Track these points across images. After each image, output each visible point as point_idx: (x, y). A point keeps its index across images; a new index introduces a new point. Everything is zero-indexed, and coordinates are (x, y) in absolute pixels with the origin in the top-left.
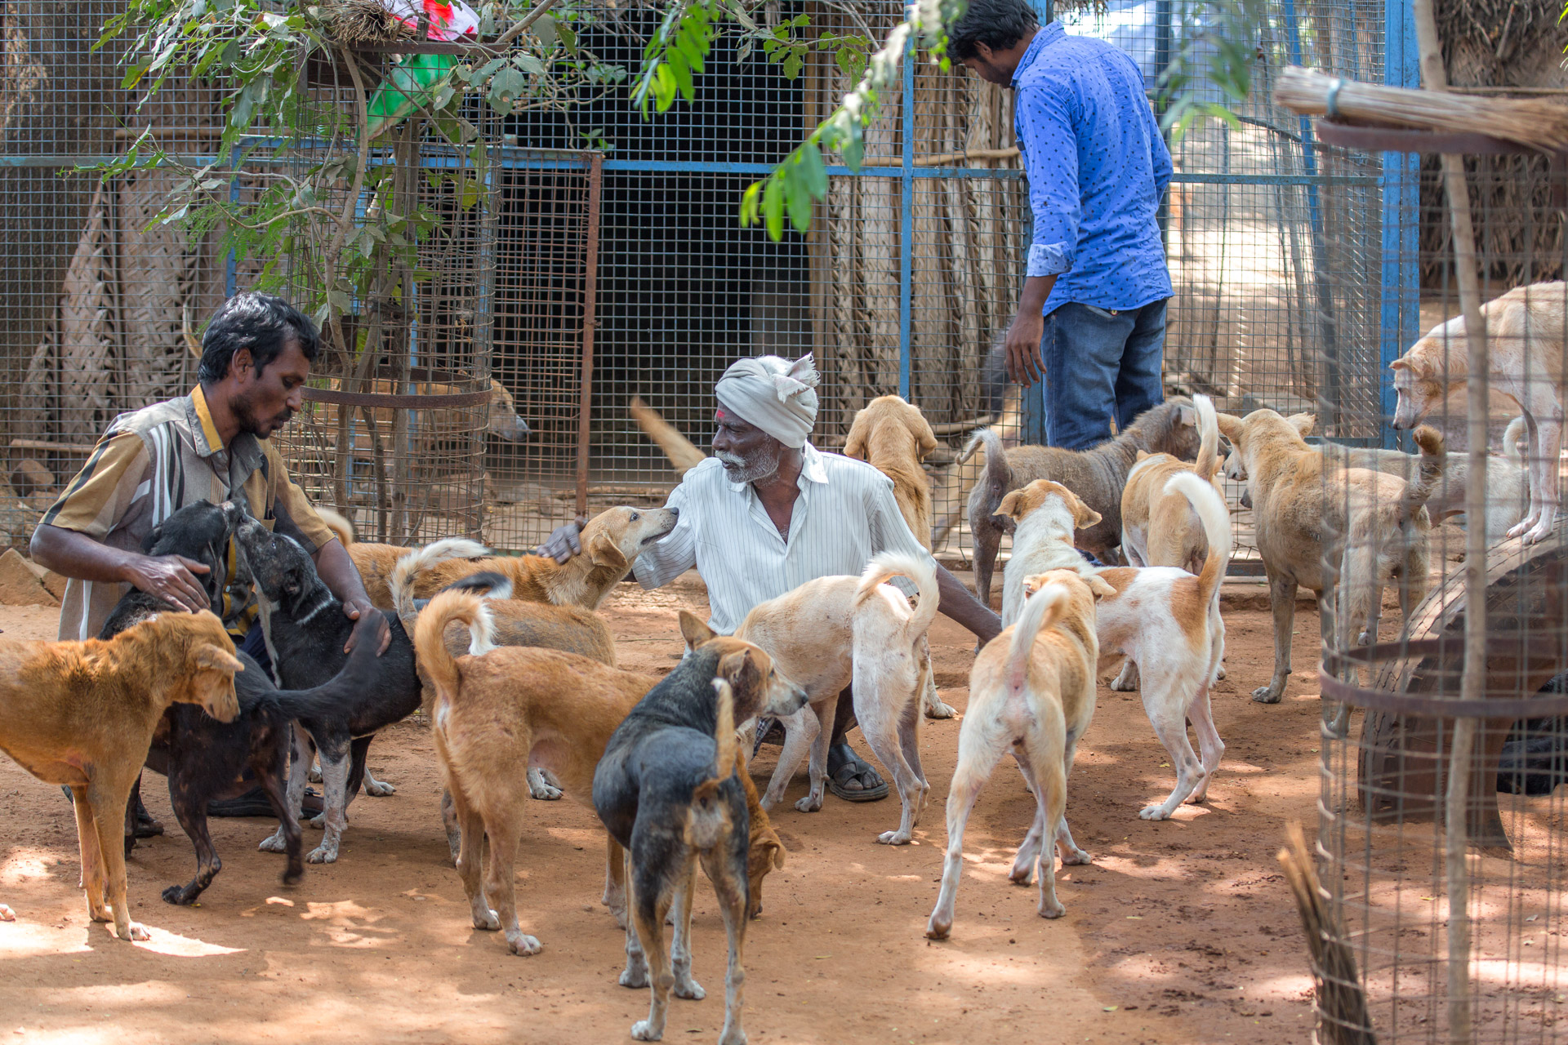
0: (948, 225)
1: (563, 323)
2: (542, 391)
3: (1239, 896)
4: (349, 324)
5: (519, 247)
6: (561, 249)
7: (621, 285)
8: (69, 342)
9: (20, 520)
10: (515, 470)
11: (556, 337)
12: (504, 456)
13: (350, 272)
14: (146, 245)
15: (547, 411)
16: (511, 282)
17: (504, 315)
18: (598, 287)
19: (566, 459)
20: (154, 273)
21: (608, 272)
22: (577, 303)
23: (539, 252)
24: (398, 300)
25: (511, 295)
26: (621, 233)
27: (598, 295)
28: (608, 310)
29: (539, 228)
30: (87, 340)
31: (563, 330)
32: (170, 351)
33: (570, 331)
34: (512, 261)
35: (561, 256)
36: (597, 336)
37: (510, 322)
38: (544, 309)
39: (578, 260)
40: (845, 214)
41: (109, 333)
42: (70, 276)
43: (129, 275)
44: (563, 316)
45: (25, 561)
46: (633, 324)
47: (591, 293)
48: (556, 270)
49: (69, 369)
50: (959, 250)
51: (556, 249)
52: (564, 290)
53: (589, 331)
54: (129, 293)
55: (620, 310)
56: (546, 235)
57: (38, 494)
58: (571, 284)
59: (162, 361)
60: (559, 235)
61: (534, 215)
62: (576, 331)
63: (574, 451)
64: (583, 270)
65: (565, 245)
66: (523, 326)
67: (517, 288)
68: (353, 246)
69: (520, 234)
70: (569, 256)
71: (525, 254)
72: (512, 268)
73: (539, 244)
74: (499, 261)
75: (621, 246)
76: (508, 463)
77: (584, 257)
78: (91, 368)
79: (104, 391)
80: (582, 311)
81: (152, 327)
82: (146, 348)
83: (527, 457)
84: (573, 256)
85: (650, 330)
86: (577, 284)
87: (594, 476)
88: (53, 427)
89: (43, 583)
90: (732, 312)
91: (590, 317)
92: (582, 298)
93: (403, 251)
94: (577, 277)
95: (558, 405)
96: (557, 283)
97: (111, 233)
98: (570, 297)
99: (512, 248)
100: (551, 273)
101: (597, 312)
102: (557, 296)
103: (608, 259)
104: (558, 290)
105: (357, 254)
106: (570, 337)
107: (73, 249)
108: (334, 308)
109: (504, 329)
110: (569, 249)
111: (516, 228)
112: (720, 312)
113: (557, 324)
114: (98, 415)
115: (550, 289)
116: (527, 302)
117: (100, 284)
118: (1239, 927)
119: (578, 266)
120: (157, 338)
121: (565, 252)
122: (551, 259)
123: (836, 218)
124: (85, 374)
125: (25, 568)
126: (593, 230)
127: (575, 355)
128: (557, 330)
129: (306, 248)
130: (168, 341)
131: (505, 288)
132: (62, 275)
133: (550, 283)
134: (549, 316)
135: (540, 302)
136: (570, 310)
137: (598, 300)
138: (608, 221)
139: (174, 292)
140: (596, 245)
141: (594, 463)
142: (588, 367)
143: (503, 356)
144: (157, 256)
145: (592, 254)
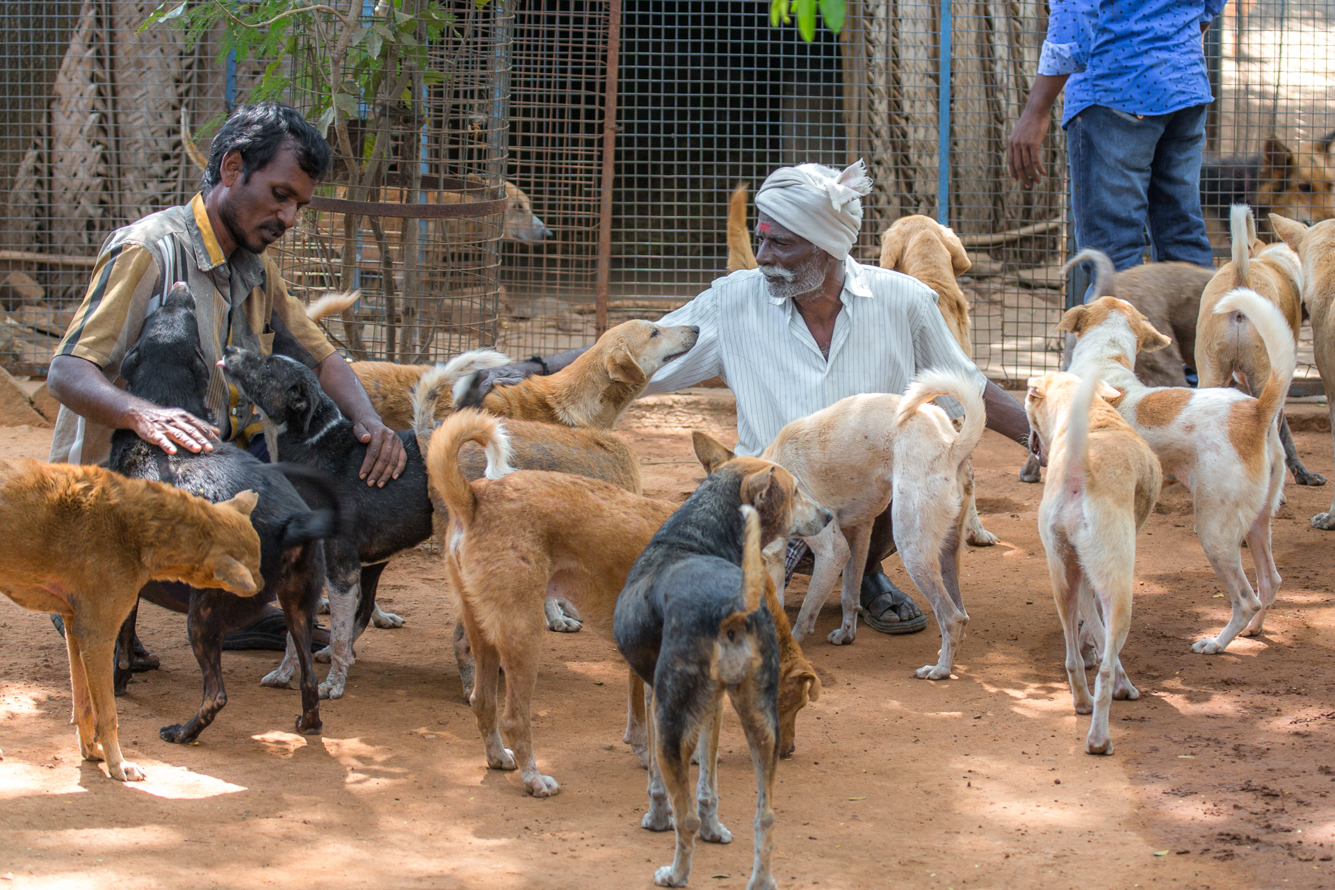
0: (990, 23)
1: (582, 128)
2: (560, 200)
3: (1297, 734)
4: (355, 128)
5: (536, 48)
6: (581, 49)
7: (643, 87)
8: (59, 148)
9: (8, 336)
10: (531, 283)
11: (575, 142)
12: (519, 269)
13: (357, 73)
14: (141, 45)
15: (565, 221)
17: (520, 119)
18: (620, 90)
19: (587, 271)
20: (149, 75)
21: (630, 73)
22: (597, 107)
23: (556, 52)
24: (408, 103)
25: (527, 98)
26: (643, 33)
27: (619, 99)
28: (630, 114)
29: (557, 27)
30: (79, 146)
31: (582, 135)
32: (166, 157)
33: (590, 136)
34: (528, 62)
35: (580, 57)
36: (618, 142)
37: (526, 126)
38: (562, 111)
39: (598, 61)
40: (881, 13)
41: (102, 138)
42: (61, 78)
43: (125, 75)
44: (583, 121)
45: (13, 380)
46: (656, 128)
47: (611, 96)
48: (575, 71)
49: (60, 177)
50: (1001, 50)
51: (574, 49)
52: (583, 92)
53: (609, 136)
54: (123, 96)
55: (643, 115)
56: (564, 34)
57: (27, 308)
58: (590, 86)
59: (158, 168)
60: (578, 35)
61: (551, 13)
62: (596, 136)
63: (594, 263)
64: (604, 72)
65: (585, 45)
66: (540, 130)
67: (532, 91)
68: (361, 47)
69: (537, 33)
70: (588, 57)
71: (542, 55)
72: (528, 70)
73: (557, 45)
74: (514, 62)
75: (643, 47)
76: (524, 276)
77: (604, 58)
78: (83, 175)
79: (97, 200)
81: (148, 132)
82: (141, 155)
83: (545, 270)
84: (593, 57)
85: (675, 135)
86: (598, 87)
87: (615, 289)
88: (42, 238)
89: (32, 403)
90: (761, 116)
91: (610, 121)
92: (602, 101)
93: (413, 51)
94: (597, 78)
95: (578, 214)
96: (576, 86)
97: (104, 32)
98: (590, 100)
99: (528, 48)
100: (569, 74)
101: (619, 116)
102: (576, 100)
103: (630, 60)
104: (576, 92)
105: (364, 55)
106: (589, 143)
107: (64, 49)
108: (340, 111)
109: (520, 134)
110: (589, 49)
111: (533, 27)
112: (748, 116)
113: (575, 128)
114: (90, 225)
115: (569, 92)
116: (544, 105)
117: (93, 87)
118: (1297, 767)
119: (598, 67)
120: (152, 143)
121: (585, 53)
122: (570, 60)
123: (871, 17)
124: (77, 182)
125: (13, 387)
126: (614, 30)
127: (595, 162)
128: (575, 136)
129: (310, 48)
130: (165, 146)
131: (521, 91)
132: (53, 77)
133: (569, 85)
134: (568, 120)
135: (558, 105)
136: (590, 114)
137: (619, 103)
138: (630, 19)
139: (171, 95)
140: (617, 45)
141: (614, 276)
142: (609, 174)
143: (518, 162)
144: (153, 56)
145: (613, 55)
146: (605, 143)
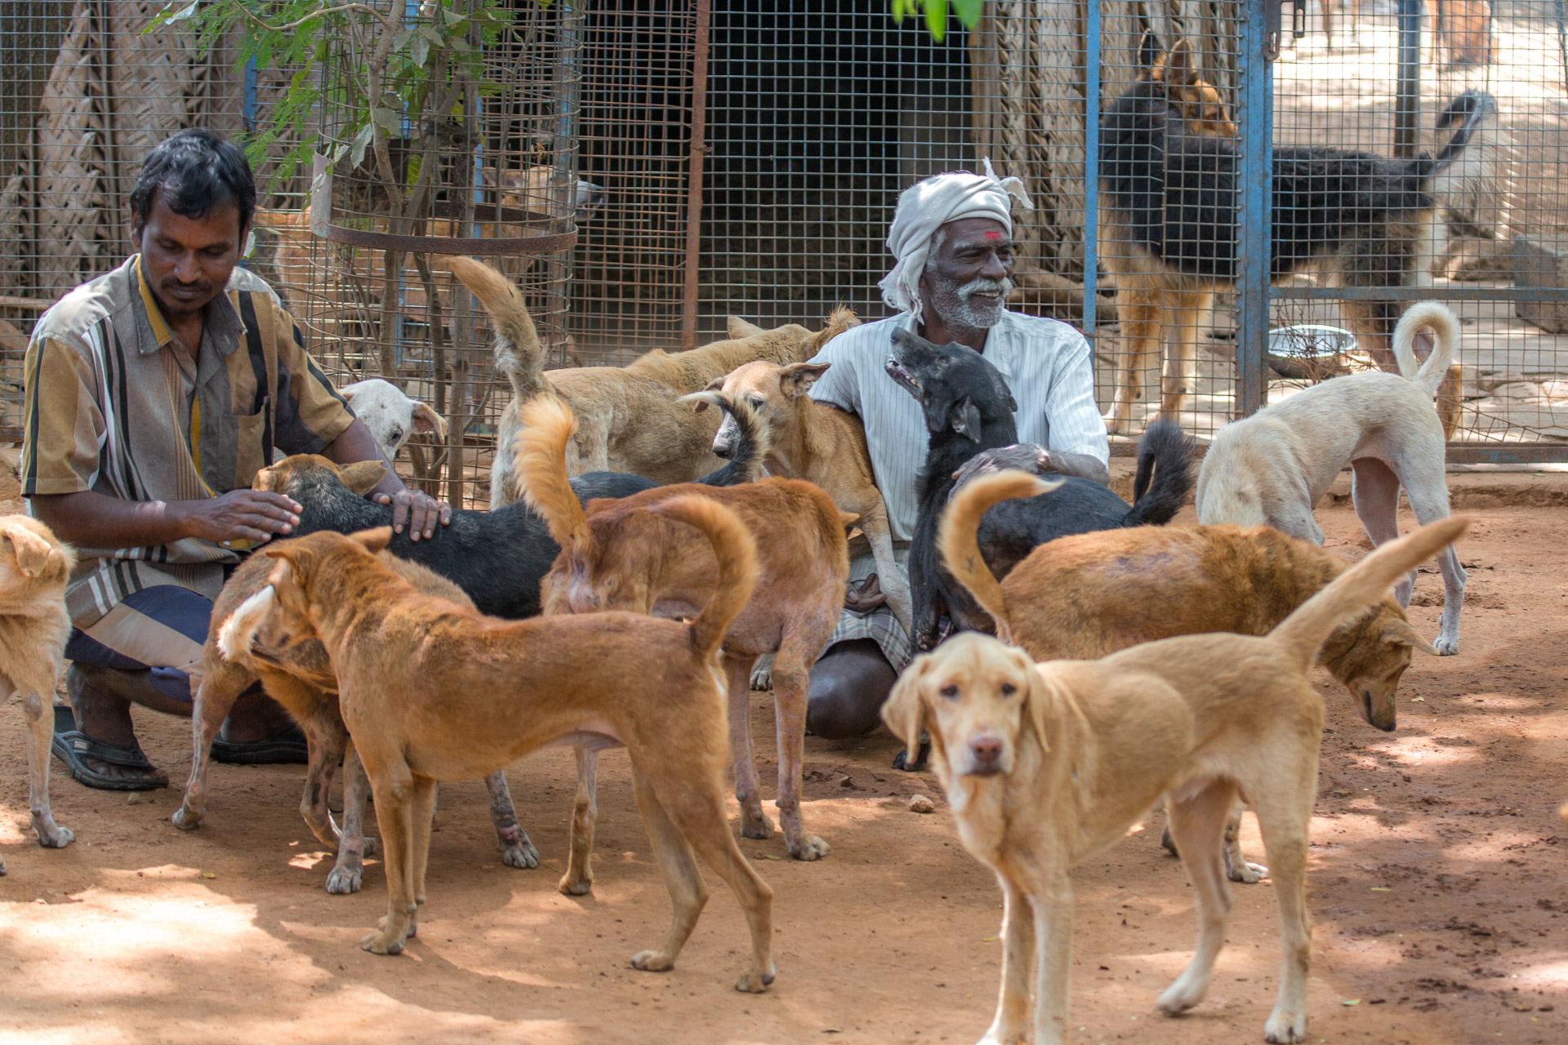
0: (1145, 24)
1: (664, 148)
2: (638, 234)
4: (398, 149)
5: (610, 54)
6: (662, 56)
7: (736, 101)
8: (48, 173)
10: (604, 332)
11: (656, 165)
12: (591, 315)
13: (399, 84)
14: (143, 51)
15: (645, 259)
16: (600, 97)
17: (591, 138)
18: (708, 104)
19: (668, 318)
20: (153, 86)
21: (721, 85)
22: (682, 124)
23: (634, 59)
24: (460, 119)
25: (599, 113)
26: (736, 36)
27: (708, 114)
28: (720, 133)
29: (635, 30)
30: (71, 171)
31: (665, 158)
33: (673, 158)
34: (600, 71)
35: (662, 65)
36: (707, 165)
37: (599, 147)
38: (641, 129)
39: (683, 69)
40: (1017, 12)
41: (98, 161)
42: (49, 89)
44: (665, 140)
46: (751, 149)
47: (699, 110)
48: (655, 81)
49: (49, 207)
51: (655, 55)
52: (665, 106)
53: (696, 158)
54: (123, 112)
55: (736, 133)
56: (643, 38)
58: (674, 99)
60: (659, 38)
62: (681, 158)
63: (679, 309)
64: (690, 82)
65: (667, 51)
66: (615, 151)
67: (606, 105)
68: (403, 53)
69: (611, 37)
70: (672, 65)
71: (617, 63)
72: (600, 80)
73: (634, 50)
74: (585, 70)
75: (736, 53)
76: (596, 323)
77: (690, 66)
78: (75, 205)
79: (92, 234)
80: (688, 134)
83: (621, 316)
84: (677, 65)
85: (774, 157)
86: (683, 100)
87: (699, 339)
88: (28, 279)
90: (876, 134)
91: (698, 141)
92: (688, 117)
93: (465, 58)
94: (682, 90)
95: (658, 250)
96: (657, 99)
97: (100, 36)
98: (674, 115)
99: (601, 54)
100: (649, 85)
101: (707, 134)
102: (657, 115)
103: (721, 68)
104: (657, 106)
105: (407, 63)
106: (673, 166)
107: (53, 56)
108: (380, 129)
109: (591, 155)
110: (672, 56)
111: (606, 29)
112: (860, 134)
113: (656, 149)
114: (84, 264)
115: (648, 106)
116: (620, 122)
117: (87, 101)
118: (1512, 901)
119: (683, 77)
121: (667, 60)
122: (649, 68)
123: (1005, 17)
124: (68, 213)
126: (702, 32)
127: (680, 188)
128: (656, 158)
129: (344, 54)
131: (592, 104)
132: (40, 89)
133: (649, 98)
134: (648, 139)
135: (636, 122)
136: (673, 132)
137: (708, 119)
138: (721, 20)
139: (179, 110)
140: (706, 51)
141: (703, 323)
142: (696, 203)
144: (158, 65)
145: (701, 62)
146: (692, 166)
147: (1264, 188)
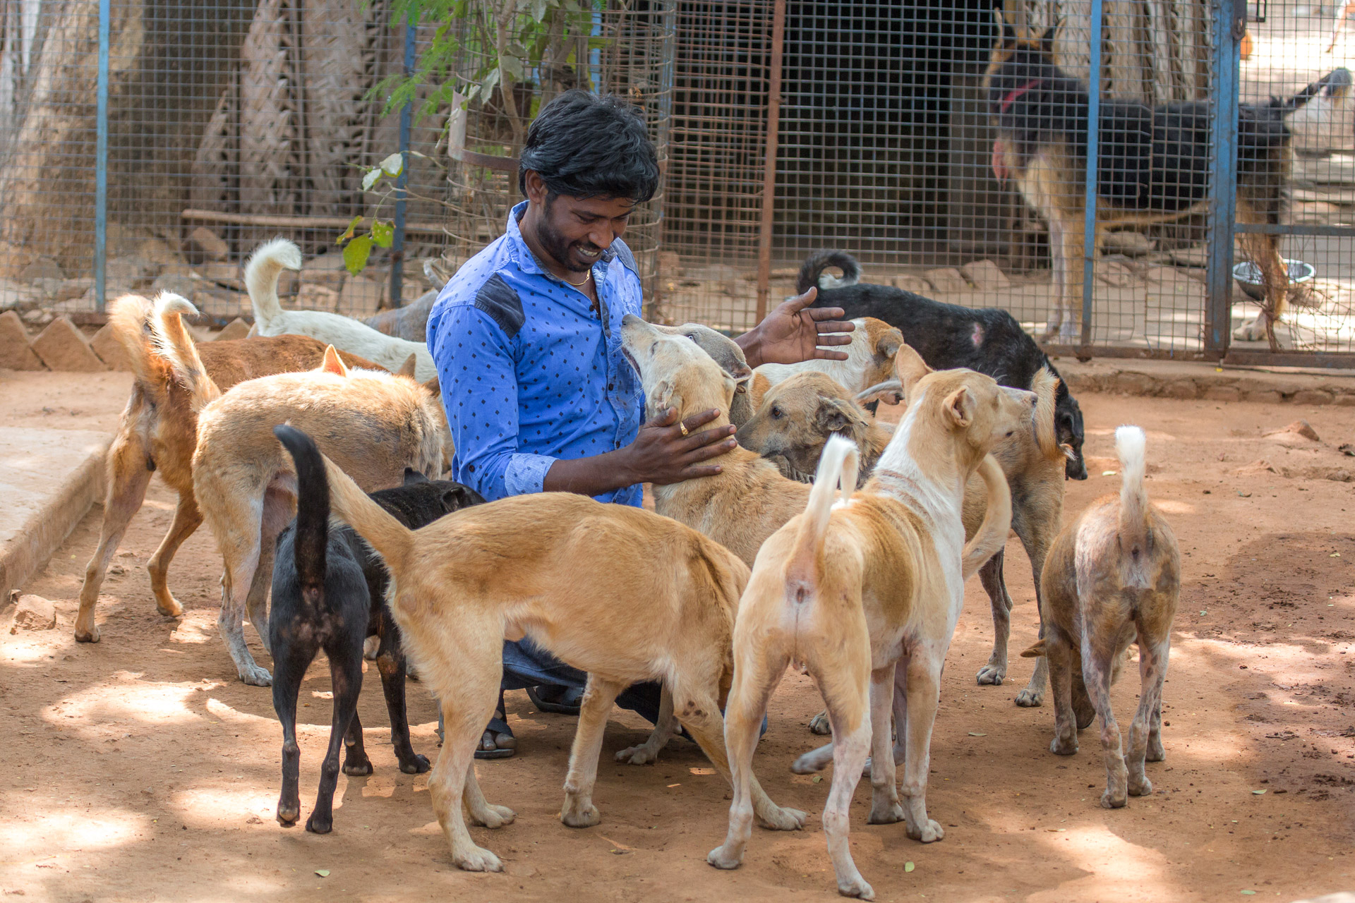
0: (1146, 12)
1: (748, 99)
4: (522, 92)
5: (705, 22)
6: (747, 24)
7: (807, 62)
8: (248, 113)
10: (696, 246)
11: (741, 113)
12: (685, 233)
13: (523, 38)
14: (330, 15)
15: (730, 188)
16: (696, 56)
17: (688, 89)
18: (784, 63)
19: (752, 236)
20: (336, 43)
21: (794, 48)
22: (762, 79)
23: (724, 26)
24: (574, 67)
25: (695, 70)
26: (808, 10)
27: (784, 72)
28: (793, 87)
30: (267, 110)
31: (747, 107)
32: (352, 123)
33: (755, 107)
34: (697, 35)
35: (747, 31)
36: (782, 113)
37: (694, 97)
38: (729, 85)
39: (764, 35)
41: (289, 102)
42: (249, 42)
43: (312, 46)
44: (748, 93)
46: (818, 101)
47: (776, 69)
48: (741, 45)
49: (248, 140)
50: (1160, 38)
51: (741, 24)
52: (749, 65)
53: (774, 107)
54: (312, 63)
55: (806, 88)
57: (211, 264)
58: (756, 60)
59: (344, 133)
60: (745, 10)
62: (761, 108)
63: (757, 229)
64: (769, 46)
65: (751, 20)
66: (707, 100)
67: (703, 63)
68: (527, 13)
70: (755, 32)
71: (710, 29)
72: (696, 43)
73: (724, 19)
74: (683, 35)
75: (808, 23)
76: (689, 239)
77: (770, 33)
78: (271, 140)
79: (284, 164)
80: (767, 87)
81: (333, 98)
82: (328, 120)
83: (710, 234)
84: (759, 32)
85: (836, 108)
86: (763, 60)
87: (776, 255)
88: (232, 198)
91: (775, 93)
92: (767, 75)
94: (763, 52)
95: (742, 182)
96: (743, 59)
98: (756, 73)
99: (697, 21)
100: (736, 48)
101: (783, 88)
102: (742, 72)
103: (795, 35)
104: (742, 65)
105: (529, 20)
106: (754, 114)
107: (249, 15)
108: (507, 75)
109: (687, 103)
110: (755, 24)
112: (907, 91)
113: (741, 99)
114: (276, 185)
115: (735, 65)
116: (712, 77)
117: (282, 54)
119: (764, 42)
120: (338, 109)
121: (751, 27)
122: (737, 34)
124: (264, 145)
126: (780, 6)
127: (760, 132)
128: (741, 107)
129: (479, 14)
130: (350, 112)
131: (689, 62)
132: (239, 41)
133: (736, 58)
134: (734, 91)
135: (725, 77)
136: (755, 86)
137: (784, 76)
139: (357, 63)
140: (782, 21)
141: (776, 242)
142: (772, 144)
143: (686, 131)
144: (340, 27)
145: (778, 30)
146: (770, 114)
147: (1231, 141)
